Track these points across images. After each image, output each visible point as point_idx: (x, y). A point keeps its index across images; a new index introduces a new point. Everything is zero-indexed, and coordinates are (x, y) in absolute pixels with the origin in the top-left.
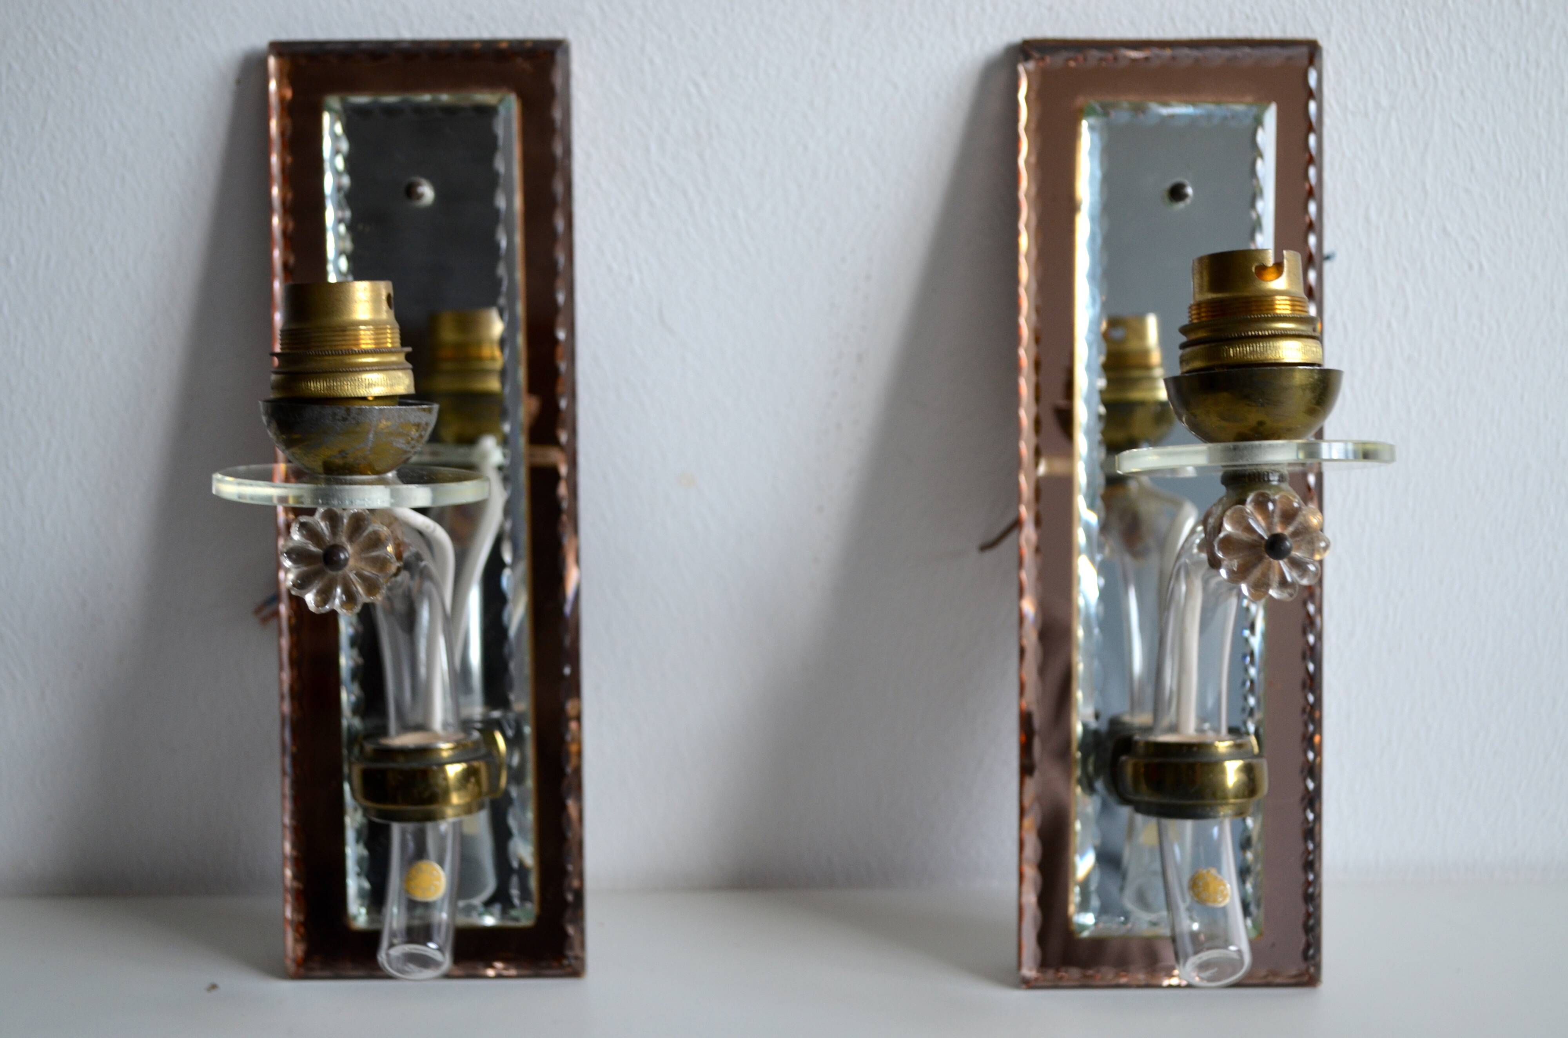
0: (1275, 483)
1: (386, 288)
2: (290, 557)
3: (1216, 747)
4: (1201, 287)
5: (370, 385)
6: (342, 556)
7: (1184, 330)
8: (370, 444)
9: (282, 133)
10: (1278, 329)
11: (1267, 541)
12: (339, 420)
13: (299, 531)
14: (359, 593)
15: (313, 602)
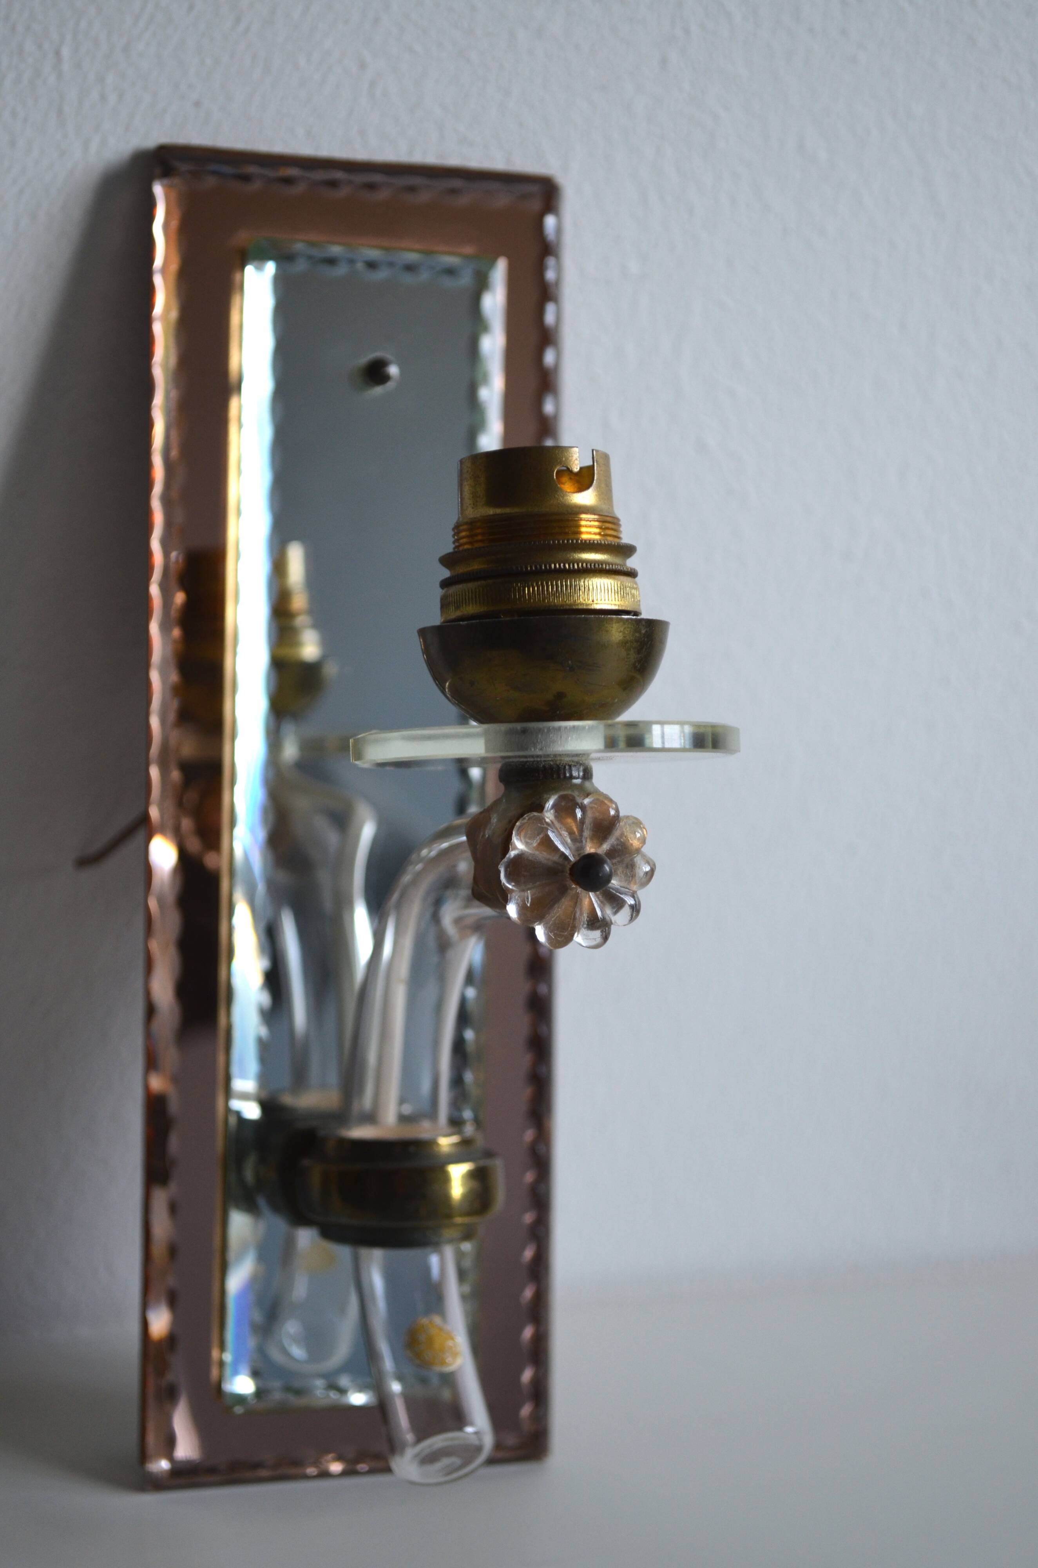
0: (577, 781)
3: (438, 1144)
4: (475, 496)
7: (447, 561)
10: (587, 561)
11: (575, 864)
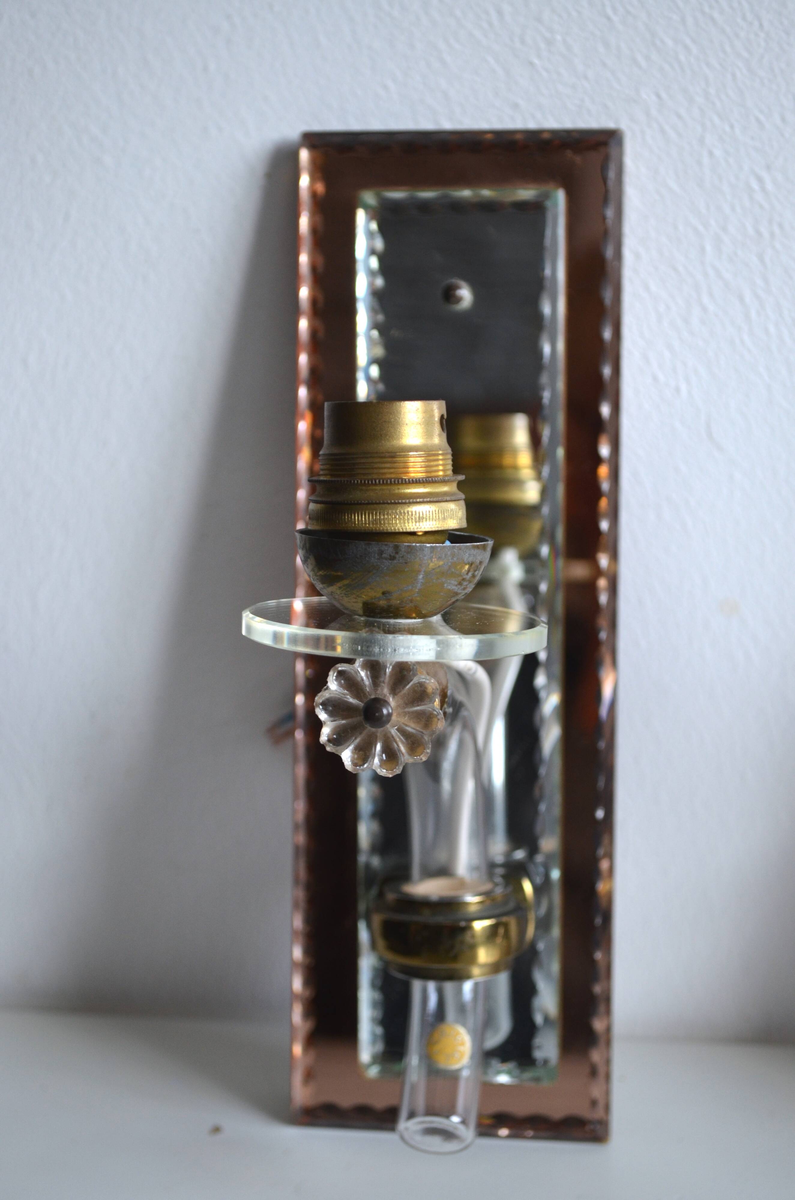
1: (439, 408)
2: (325, 709)
5: (420, 519)
6: (385, 712)
8: (419, 586)
9: (314, 230)
12: (386, 559)
13: (336, 680)
14: (401, 751)
15: (349, 760)
